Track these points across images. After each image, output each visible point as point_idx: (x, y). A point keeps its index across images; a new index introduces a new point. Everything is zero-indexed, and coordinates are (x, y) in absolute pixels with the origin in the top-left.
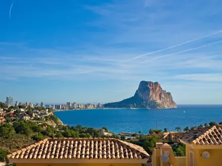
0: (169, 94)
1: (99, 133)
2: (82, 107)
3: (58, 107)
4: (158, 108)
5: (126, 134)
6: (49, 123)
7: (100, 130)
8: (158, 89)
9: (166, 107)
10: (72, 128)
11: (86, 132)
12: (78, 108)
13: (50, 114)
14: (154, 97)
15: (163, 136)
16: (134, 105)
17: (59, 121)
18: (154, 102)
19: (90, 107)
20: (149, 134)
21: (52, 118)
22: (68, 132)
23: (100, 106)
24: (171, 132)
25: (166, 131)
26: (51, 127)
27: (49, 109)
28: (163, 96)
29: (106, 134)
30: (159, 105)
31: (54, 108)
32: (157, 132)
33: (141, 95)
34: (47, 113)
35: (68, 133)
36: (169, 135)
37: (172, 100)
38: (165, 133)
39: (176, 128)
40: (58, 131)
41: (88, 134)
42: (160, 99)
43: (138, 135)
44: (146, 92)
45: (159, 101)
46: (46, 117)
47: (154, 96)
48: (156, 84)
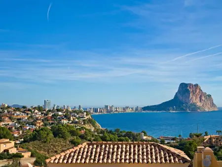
0: (210, 96)
1: (138, 137)
2: (120, 110)
3: (96, 110)
4: (199, 110)
5: (166, 138)
6: (87, 126)
7: (139, 134)
8: (198, 91)
9: (207, 110)
10: (111, 132)
11: (124, 136)
12: (117, 111)
13: (88, 117)
14: (195, 100)
15: (204, 140)
16: (174, 108)
17: (97, 124)
18: (194, 105)
19: (129, 111)
20: (189, 138)
21: (90, 121)
22: (106, 135)
23: (139, 109)
24: (212, 136)
25: (206, 135)
26: (90, 131)
27: (87, 112)
28: (203, 98)
29: (145, 138)
30: (199, 108)
31: (92, 112)
32: (198, 136)
33: (180, 97)
34: (85, 116)
35: (106, 137)
36: (210, 139)
37: (213, 102)
38: (205, 137)
39: (217, 131)
40: (96, 135)
41: (127, 138)
42: (201, 101)
43: (178, 139)
44: (186, 94)
45: (199, 104)
46: (84, 121)
47: (194, 98)
48: (196, 85)
